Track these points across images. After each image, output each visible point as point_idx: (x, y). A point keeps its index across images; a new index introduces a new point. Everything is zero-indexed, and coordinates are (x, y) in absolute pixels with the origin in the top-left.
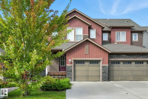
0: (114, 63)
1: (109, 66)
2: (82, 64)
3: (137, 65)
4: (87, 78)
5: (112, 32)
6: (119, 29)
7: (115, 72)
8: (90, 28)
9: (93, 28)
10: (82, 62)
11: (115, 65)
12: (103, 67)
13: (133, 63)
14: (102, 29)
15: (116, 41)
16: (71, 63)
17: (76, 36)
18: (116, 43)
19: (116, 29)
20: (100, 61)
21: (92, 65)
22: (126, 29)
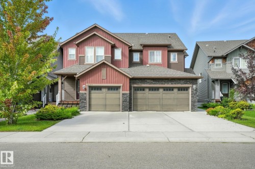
0: (138, 90)
1: (130, 94)
2: (99, 91)
3: (166, 92)
4: (105, 107)
5: (144, 52)
6: (153, 48)
7: (139, 100)
8: (113, 47)
9: (118, 46)
10: (99, 88)
11: (139, 92)
12: (123, 94)
13: (161, 90)
14: (129, 48)
15: (150, 62)
16: (85, 89)
17: (96, 57)
18: (148, 65)
19: (150, 48)
20: (120, 87)
21: (110, 91)
22: (162, 48)
